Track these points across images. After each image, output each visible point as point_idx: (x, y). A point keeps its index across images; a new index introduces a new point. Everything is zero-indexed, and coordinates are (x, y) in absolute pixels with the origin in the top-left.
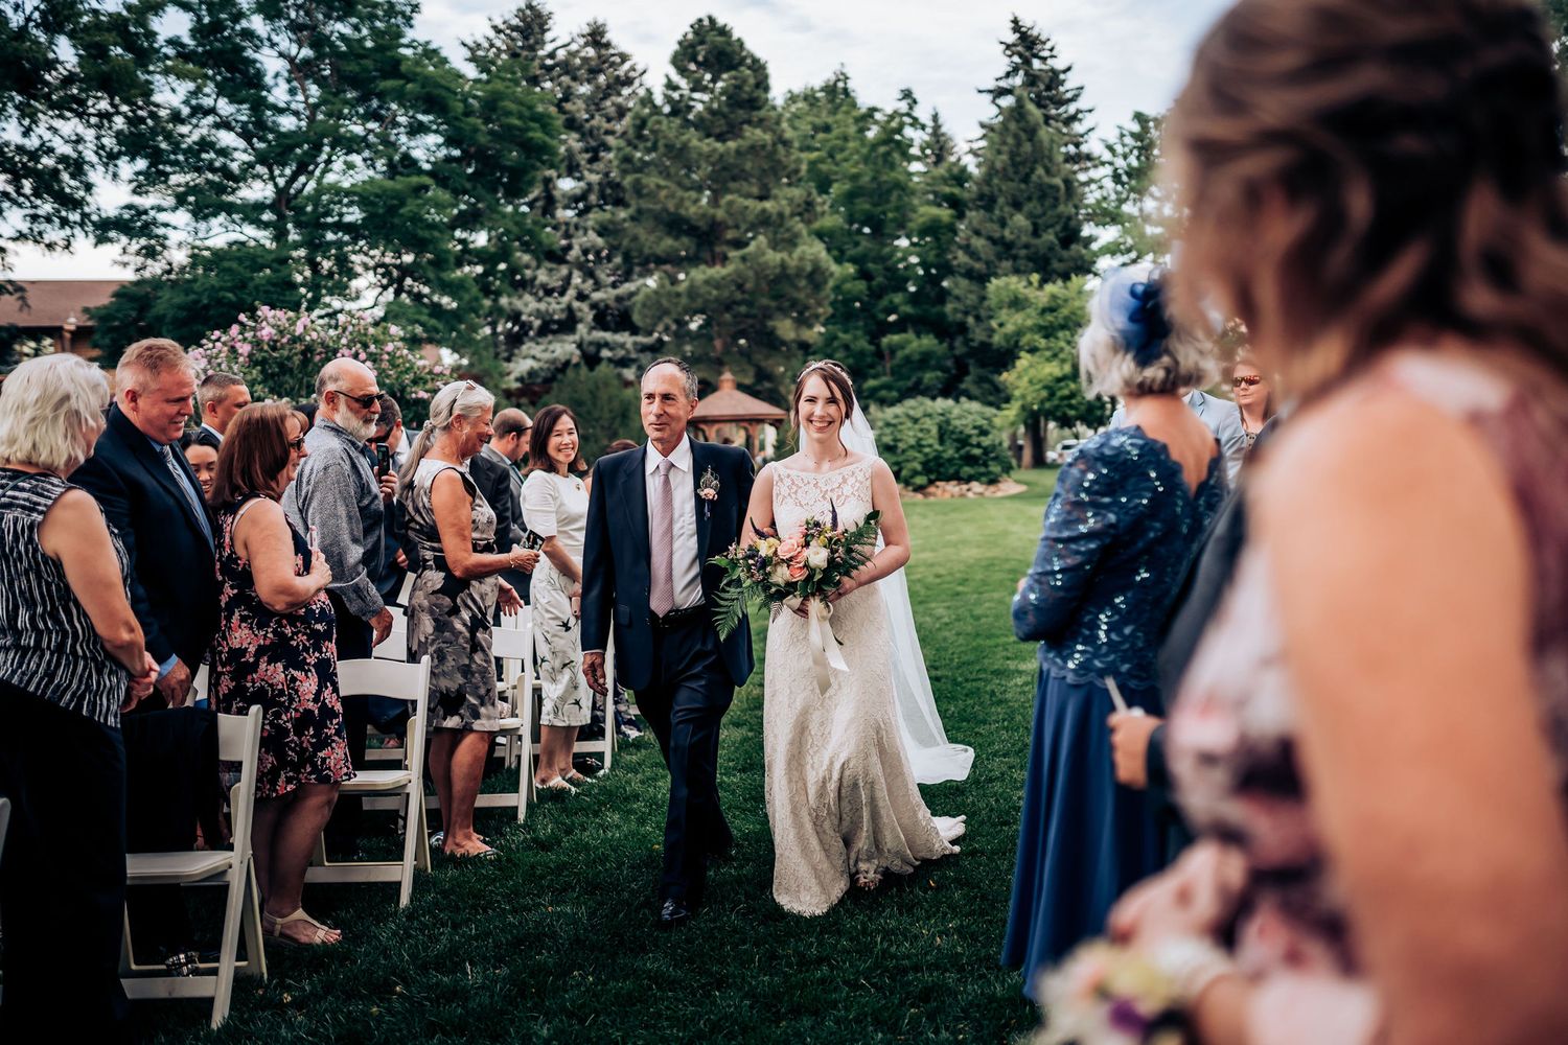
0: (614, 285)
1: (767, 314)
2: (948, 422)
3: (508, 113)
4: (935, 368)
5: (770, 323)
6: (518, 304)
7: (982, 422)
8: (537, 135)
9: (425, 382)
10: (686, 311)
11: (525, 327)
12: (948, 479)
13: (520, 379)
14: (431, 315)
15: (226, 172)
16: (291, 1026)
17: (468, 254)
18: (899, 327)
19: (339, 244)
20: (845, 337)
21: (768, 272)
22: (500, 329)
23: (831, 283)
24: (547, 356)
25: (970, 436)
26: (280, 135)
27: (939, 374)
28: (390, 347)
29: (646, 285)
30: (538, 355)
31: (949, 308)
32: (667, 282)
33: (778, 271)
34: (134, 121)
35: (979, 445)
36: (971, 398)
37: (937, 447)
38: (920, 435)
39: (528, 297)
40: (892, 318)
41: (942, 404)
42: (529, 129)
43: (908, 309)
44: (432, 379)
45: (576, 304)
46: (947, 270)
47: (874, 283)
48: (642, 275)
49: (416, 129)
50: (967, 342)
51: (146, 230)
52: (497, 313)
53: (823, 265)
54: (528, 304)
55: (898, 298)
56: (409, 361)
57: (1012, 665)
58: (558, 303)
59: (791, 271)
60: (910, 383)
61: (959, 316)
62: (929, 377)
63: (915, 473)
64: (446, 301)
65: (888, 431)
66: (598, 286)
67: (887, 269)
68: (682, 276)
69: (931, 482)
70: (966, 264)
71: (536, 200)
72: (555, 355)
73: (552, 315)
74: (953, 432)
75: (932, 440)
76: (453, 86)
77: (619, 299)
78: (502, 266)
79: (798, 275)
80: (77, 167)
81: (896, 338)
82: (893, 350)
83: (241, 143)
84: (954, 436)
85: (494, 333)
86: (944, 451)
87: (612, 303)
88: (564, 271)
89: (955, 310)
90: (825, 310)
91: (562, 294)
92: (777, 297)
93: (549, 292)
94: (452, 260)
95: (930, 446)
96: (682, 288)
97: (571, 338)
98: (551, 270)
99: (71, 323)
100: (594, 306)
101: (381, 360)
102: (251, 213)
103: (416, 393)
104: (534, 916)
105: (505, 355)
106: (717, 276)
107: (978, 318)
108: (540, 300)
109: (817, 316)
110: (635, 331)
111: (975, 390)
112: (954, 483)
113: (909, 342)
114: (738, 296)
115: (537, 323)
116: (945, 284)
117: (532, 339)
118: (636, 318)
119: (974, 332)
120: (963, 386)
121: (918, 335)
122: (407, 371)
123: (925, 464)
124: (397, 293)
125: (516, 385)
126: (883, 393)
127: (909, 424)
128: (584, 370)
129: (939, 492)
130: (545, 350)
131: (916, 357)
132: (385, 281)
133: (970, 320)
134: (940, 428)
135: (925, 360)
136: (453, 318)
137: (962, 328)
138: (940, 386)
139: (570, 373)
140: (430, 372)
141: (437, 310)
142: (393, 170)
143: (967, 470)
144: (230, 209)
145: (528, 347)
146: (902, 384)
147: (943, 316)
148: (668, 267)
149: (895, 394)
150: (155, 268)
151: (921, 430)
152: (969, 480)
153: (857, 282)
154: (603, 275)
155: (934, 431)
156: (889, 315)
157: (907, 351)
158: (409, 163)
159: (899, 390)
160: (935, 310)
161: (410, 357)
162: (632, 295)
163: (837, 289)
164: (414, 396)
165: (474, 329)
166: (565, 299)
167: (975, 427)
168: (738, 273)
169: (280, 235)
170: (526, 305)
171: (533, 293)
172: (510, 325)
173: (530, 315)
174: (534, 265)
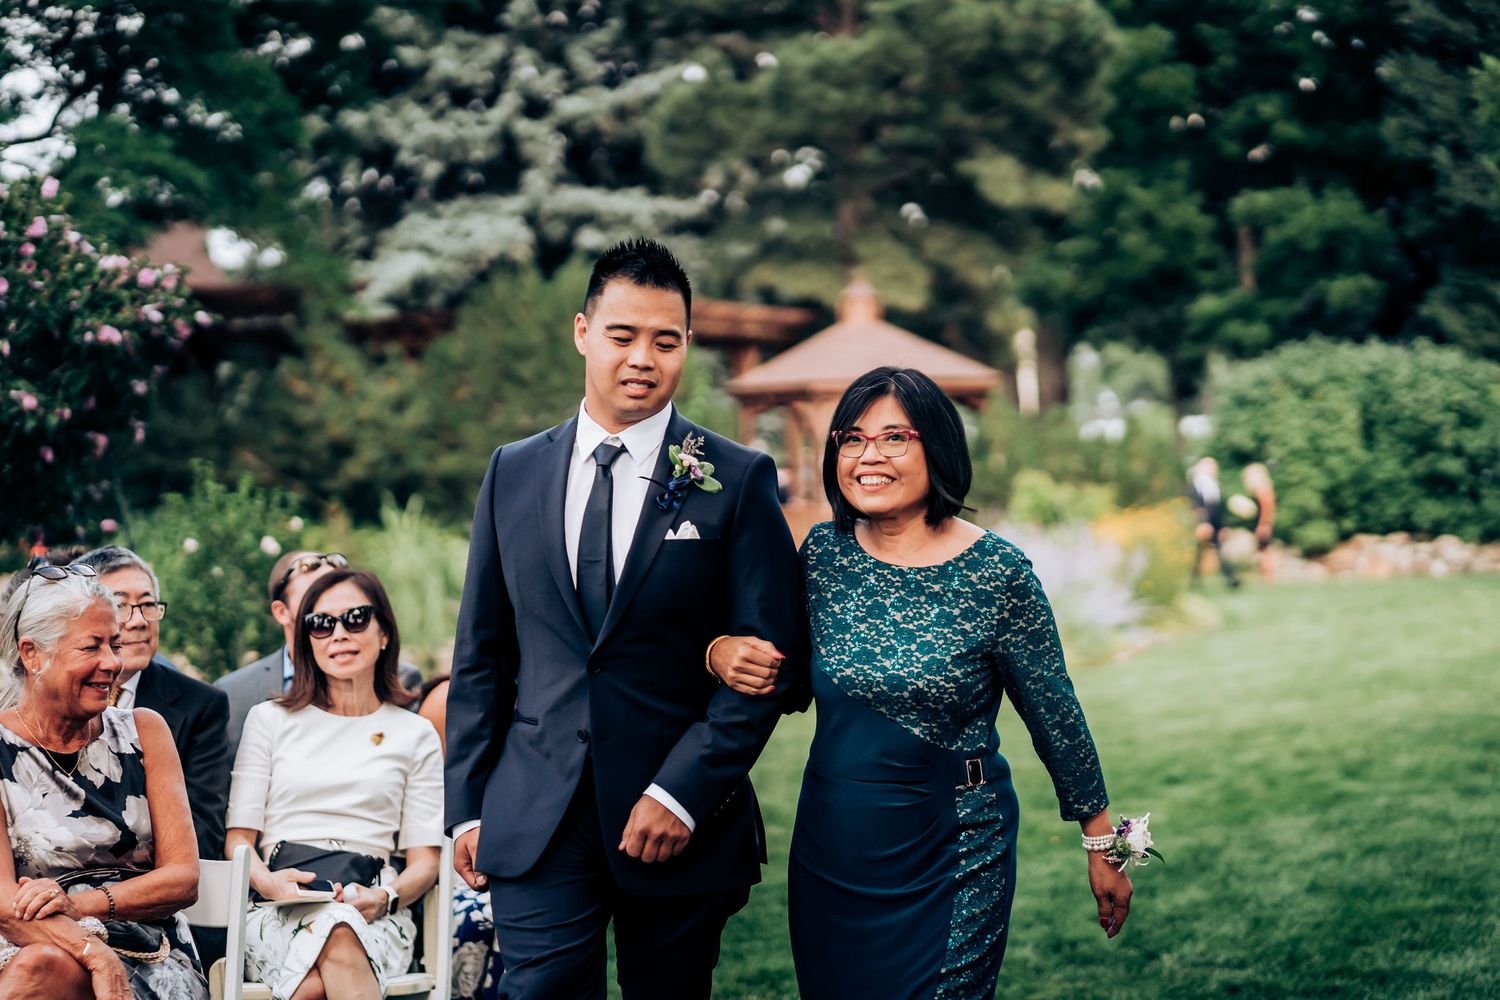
0: (611, 81)
1: (958, 146)
2: (1385, 397)
4: (1351, 270)
5: (966, 167)
6: (392, 128)
7: (1461, 395)
9: (117, 307)
10: (772, 139)
11: (407, 180)
12: (1386, 530)
13: (391, 300)
14: (178, 152)
17: (270, 13)
18: (1271, 175)
20: (1143, 197)
21: (960, 47)
22: (349, 182)
23: (1107, 72)
24: (454, 246)
25: (1435, 429)
27: (1367, 281)
28: (39, 227)
29: (680, 79)
30: (437, 243)
31: (1390, 127)
32: (726, 73)
33: (979, 44)
35: (1458, 451)
36: (1441, 338)
37: (1358, 452)
38: (1318, 425)
39: (414, 112)
40: (1258, 153)
41: (1375, 353)
43: (1289, 130)
44: (134, 299)
45: (523, 126)
46: (1390, 37)
47: (1213, 69)
48: (676, 58)
50: (1431, 208)
52: (335, 148)
53: (1088, 30)
54: (413, 127)
55: (1268, 107)
56: (86, 259)
57: (1417, 961)
58: (481, 123)
59: (1012, 46)
60: (1298, 306)
61: (1413, 148)
62: (1341, 289)
63: (1305, 517)
64: (217, 121)
65: (1242, 416)
66: (574, 83)
67: (1245, 38)
68: (766, 59)
69: (1345, 537)
70: (1428, 21)
72: (470, 243)
73: (466, 151)
74: (1394, 421)
75: (1345, 436)
77: (622, 113)
78: (352, 41)
79: (1031, 54)
81: (1263, 199)
82: (1258, 226)
84: (1398, 428)
85: (338, 197)
86: (1376, 461)
87: (606, 125)
88: (495, 48)
89: (1406, 133)
90: (1091, 137)
91: (491, 101)
92: (982, 104)
93: (461, 96)
95: (1341, 451)
96: (760, 85)
97: (516, 203)
98: (464, 47)
100: (565, 128)
101: (20, 257)
103: (95, 330)
105: (360, 242)
106: (842, 58)
107: (1460, 152)
108: (439, 115)
109: (1073, 150)
110: (655, 184)
111: (1451, 321)
112: (1398, 538)
113: (1296, 207)
114: (888, 103)
115: (432, 169)
116: (1386, 70)
117: (423, 207)
118: (656, 155)
119: (1448, 182)
120: (1425, 311)
121: (1317, 191)
122: (77, 281)
123: (1331, 495)
124: (106, 104)
125: (385, 312)
126: (1235, 329)
127: (1291, 399)
128: (531, 279)
129: (1363, 561)
130: (449, 233)
131: (1312, 243)
132: (79, 78)
133: (1441, 155)
134: (1365, 409)
135: (1331, 254)
136: (235, 160)
137: (1424, 174)
138: (1371, 309)
139: (500, 286)
140: (132, 283)
141: (195, 142)
143: (1430, 510)
145: (417, 226)
146: (1276, 306)
147: (1376, 145)
148: (729, 39)
149: (1257, 331)
151: (1321, 415)
152: (1435, 531)
153: (1170, 70)
154: (580, 56)
155: (1352, 417)
156: (1253, 145)
157: (1291, 229)
159: (1272, 321)
160: (1355, 132)
161: (88, 248)
162: (650, 102)
163: (1124, 86)
164: (89, 336)
165: (293, 187)
166: (498, 114)
167: (1448, 408)
168: (888, 52)
170: (408, 126)
171: (425, 101)
172: (371, 173)
173: (417, 151)
174: (425, 35)
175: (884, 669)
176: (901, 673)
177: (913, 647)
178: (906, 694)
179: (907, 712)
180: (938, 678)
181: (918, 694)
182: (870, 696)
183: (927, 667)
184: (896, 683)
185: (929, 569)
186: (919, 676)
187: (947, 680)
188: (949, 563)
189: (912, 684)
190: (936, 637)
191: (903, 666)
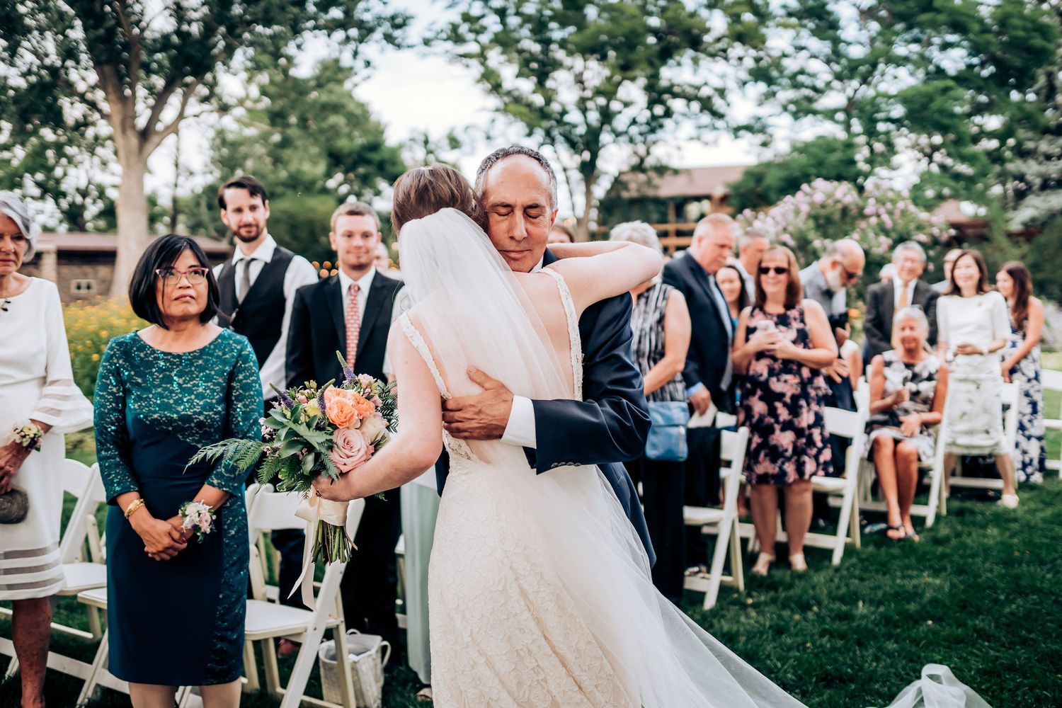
3: (1016, 28)
6: (1024, 168)
8: (1038, 42)
9: (924, 229)
11: (1030, 187)
13: (1023, 224)
15: (815, 89)
16: (748, 616)
17: (983, 134)
19: (887, 133)
22: (1009, 186)
24: (1044, 206)
26: (850, 60)
28: (901, 205)
30: (1039, 205)
34: (758, 60)
39: (1031, 163)
42: (1031, 38)
44: (930, 226)
49: (945, 46)
51: (762, 130)
52: (1004, 175)
54: (1032, 169)
56: (915, 215)
64: (964, 169)
71: (1041, 89)
72: (1051, 204)
73: (1050, 175)
76: (972, 13)
78: (1011, 141)
80: (722, 92)
83: (824, 67)
93: (1049, 157)
94: (968, 139)
98: (1050, 141)
99: (719, 191)
102: (830, 114)
104: (915, 582)
105: (1013, 205)
108: (1041, 164)
115: (1038, 182)
117: (1034, 193)
122: (912, 220)
124: (929, 164)
125: (1020, 228)
130: (1043, 202)
132: (920, 156)
136: (971, 180)
140: (929, 222)
141: (957, 177)
142: (930, 77)
144: (815, 113)
145: (1032, 200)
150: (768, 155)
158: (940, 72)
165: (987, 187)
169: (848, 127)
170: (1029, 168)
171: (1036, 159)
172: (1017, 182)
173: (1032, 175)
174: (1037, 138)
175: (178, 412)
176: (189, 413)
177: (193, 397)
178: (193, 425)
179: (193, 435)
180: (211, 413)
181: (200, 424)
182: (170, 429)
183: (204, 408)
184: (188, 419)
185: (195, 351)
186: (200, 413)
187: (216, 413)
188: (205, 348)
189: (196, 418)
190: (204, 389)
191: (190, 408)
